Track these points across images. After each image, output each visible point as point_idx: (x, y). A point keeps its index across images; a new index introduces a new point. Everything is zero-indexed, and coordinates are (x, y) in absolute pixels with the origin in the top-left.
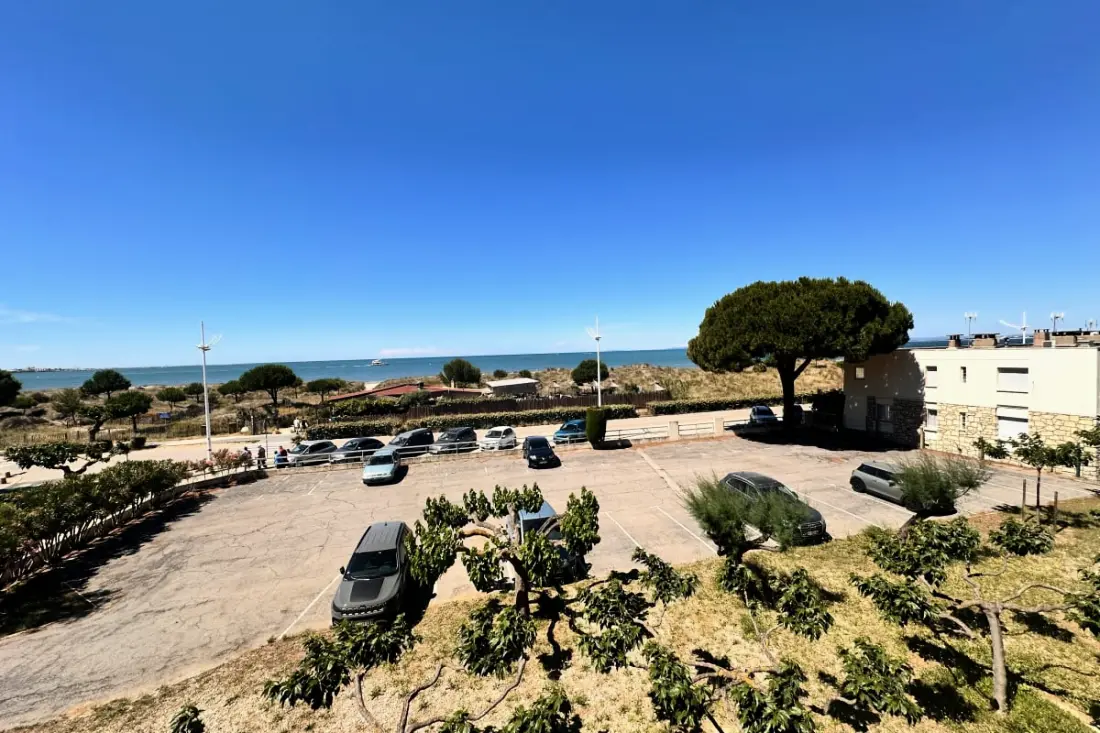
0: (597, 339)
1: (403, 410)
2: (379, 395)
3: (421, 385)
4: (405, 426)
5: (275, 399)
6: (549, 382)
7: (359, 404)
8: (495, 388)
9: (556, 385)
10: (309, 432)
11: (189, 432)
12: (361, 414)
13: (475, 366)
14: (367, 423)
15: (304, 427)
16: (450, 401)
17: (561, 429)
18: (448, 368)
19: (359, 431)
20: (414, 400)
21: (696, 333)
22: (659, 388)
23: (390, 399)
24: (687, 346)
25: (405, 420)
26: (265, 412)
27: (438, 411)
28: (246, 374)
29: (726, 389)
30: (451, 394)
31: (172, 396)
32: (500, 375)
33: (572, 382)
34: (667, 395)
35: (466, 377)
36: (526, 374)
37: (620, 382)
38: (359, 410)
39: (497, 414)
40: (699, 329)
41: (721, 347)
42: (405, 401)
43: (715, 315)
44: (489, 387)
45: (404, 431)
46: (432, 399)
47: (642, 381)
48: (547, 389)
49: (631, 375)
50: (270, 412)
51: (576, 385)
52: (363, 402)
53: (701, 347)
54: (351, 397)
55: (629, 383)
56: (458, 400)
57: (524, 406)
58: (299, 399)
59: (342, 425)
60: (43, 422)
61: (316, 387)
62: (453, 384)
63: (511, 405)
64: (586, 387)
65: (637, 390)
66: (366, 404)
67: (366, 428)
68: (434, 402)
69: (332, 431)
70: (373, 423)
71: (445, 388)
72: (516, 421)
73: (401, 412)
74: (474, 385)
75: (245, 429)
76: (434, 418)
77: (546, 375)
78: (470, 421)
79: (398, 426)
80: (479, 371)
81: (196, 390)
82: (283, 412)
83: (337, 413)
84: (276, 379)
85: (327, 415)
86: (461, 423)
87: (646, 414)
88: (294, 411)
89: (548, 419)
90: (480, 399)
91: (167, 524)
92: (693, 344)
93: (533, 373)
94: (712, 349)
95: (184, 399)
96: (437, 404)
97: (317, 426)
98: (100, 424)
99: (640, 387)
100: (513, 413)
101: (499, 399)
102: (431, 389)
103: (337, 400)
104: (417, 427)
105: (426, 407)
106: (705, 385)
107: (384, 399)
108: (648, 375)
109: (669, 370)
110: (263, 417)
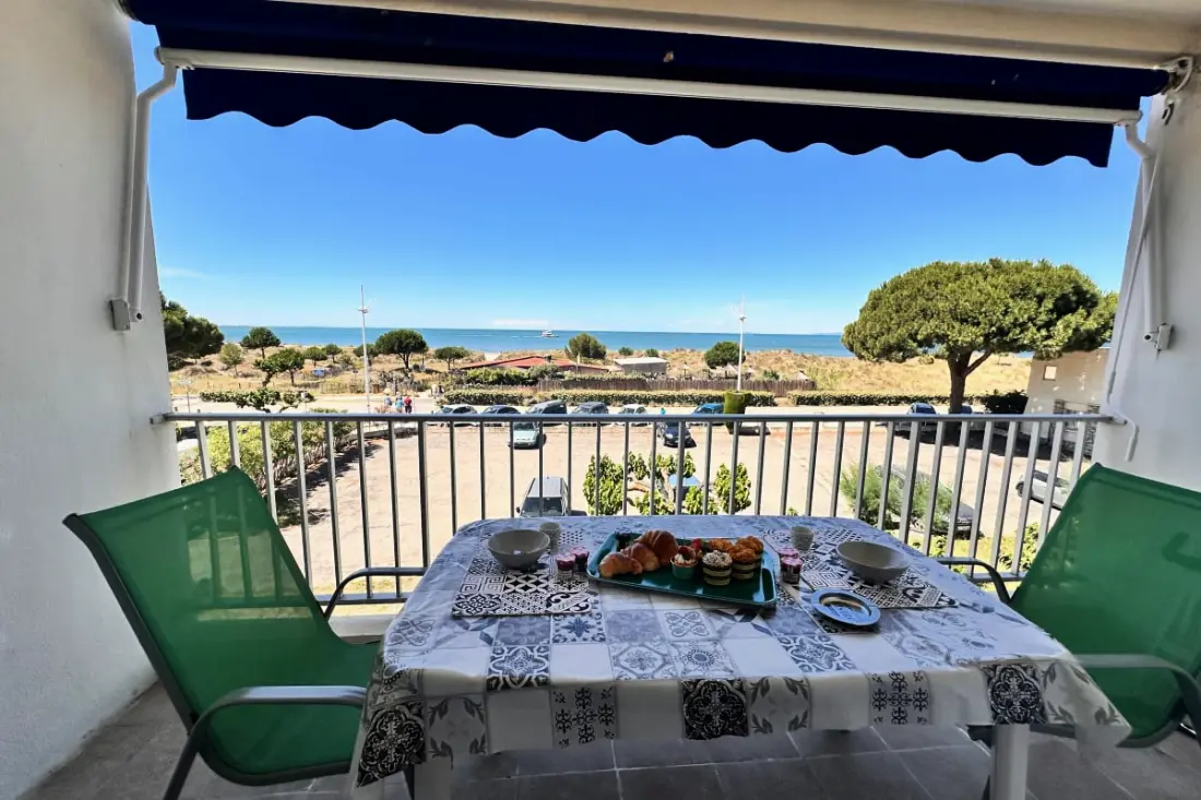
0: (742, 319)
1: (533, 382)
2: (508, 365)
3: (550, 358)
4: (536, 398)
5: (407, 363)
6: (676, 363)
7: (489, 375)
8: (624, 366)
9: (686, 367)
10: (448, 397)
11: (340, 389)
12: (493, 383)
13: (600, 342)
14: (500, 392)
15: (441, 392)
16: (579, 376)
17: (696, 411)
18: (574, 343)
19: (493, 399)
20: (543, 373)
21: (854, 317)
22: (802, 377)
23: (519, 371)
24: (841, 331)
25: (536, 391)
26: (402, 375)
27: (567, 385)
28: (382, 339)
29: (881, 382)
30: (580, 369)
31: (317, 357)
32: (626, 352)
33: (704, 365)
34: (813, 385)
35: (591, 353)
36: (653, 354)
37: (757, 368)
38: (491, 379)
39: (628, 393)
40: (859, 313)
41: (883, 334)
42: (533, 374)
43: (880, 298)
44: (616, 364)
45: (534, 402)
46: (559, 373)
47: (783, 368)
48: (675, 370)
49: (770, 361)
50: (407, 375)
51: (708, 368)
52: (493, 372)
53: (859, 334)
54: (481, 367)
55: (768, 370)
56: (586, 376)
57: (655, 386)
58: (427, 366)
59: (476, 392)
60: (213, 372)
61: (442, 355)
62: (579, 360)
63: (641, 384)
64: (719, 371)
65: (777, 377)
66: (498, 375)
67: (499, 396)
68: (562, 377)
69: (468, 397)
70: (506, 392)
71: (571, 362)
72: (646, 401)
73: (531, 384)
74: (599, 361)
75: (387, 390)
76: (564, 392)
77: (673, 356)
78: (600, 398)
79: (530, 397)
80: (604, 347)
81: (333, 351)
82: (419, 377)
83: (468, 382)
84: (408, 344)
85: (460, 382)
86: (591, 399)
87: (786, 404)
88: (427, 376)
89: (679, 401)
90: (606, 376)
91: (350, 465)
92: (850, 330)
93: (660, 352)
94: (872, 336)
95: (325, 358)
96: (566, 378)
97: (455, 392)
98: (270, 376)
99: (780, 374)
100: (644, 392)
101: (629, 377)
102: (558, 363)
103: (469, 368)
104: (547, 400)
105: (555, 381)
106: (857, 376)
107: (512, 370)
108: (791, 362)
109: (814, 359)
110: (401, 380)
